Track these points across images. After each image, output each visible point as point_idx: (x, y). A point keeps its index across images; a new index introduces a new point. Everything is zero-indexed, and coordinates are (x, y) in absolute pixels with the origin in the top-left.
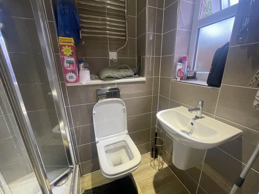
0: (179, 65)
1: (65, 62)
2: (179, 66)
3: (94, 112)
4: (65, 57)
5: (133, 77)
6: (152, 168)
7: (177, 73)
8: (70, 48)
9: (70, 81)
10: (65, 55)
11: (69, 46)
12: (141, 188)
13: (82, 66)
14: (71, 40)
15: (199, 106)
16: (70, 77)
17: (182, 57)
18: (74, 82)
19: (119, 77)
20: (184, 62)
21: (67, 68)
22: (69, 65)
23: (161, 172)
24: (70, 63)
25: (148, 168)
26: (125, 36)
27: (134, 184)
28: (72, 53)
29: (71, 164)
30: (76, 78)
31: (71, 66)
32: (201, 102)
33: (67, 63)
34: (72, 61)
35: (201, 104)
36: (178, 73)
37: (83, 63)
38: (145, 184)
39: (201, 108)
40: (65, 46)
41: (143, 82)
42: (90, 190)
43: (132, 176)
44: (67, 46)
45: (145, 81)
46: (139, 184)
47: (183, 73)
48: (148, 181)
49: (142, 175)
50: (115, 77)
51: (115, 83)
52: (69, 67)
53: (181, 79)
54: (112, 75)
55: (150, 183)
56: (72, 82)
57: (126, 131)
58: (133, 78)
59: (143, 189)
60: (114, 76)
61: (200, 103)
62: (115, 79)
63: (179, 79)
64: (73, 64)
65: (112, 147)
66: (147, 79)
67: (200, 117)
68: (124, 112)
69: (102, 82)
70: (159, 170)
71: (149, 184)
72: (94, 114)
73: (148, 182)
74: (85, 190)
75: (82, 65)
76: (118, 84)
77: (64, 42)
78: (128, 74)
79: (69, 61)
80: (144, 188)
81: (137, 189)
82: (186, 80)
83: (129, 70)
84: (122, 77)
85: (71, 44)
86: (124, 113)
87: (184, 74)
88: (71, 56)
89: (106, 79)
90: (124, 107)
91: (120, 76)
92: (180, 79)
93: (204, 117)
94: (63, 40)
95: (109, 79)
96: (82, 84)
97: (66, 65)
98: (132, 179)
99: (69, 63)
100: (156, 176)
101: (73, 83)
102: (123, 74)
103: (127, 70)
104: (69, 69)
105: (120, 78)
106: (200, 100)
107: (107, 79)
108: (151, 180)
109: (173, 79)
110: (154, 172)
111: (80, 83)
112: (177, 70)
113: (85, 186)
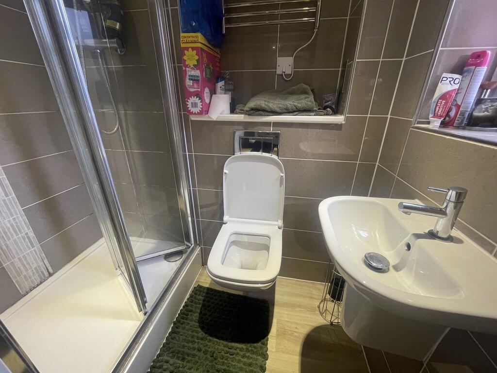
0: (449, 79)
1: (188, 77)
2: (448, 84)
3: (225, 171)
4: (187, 69)
5: (313, 112)
6: (318, 312)
7: (433, 106)
8: (195, 52)
9: (193, 112)
10: (188, 65)
11: (193, 49)
12: (277, 331)
13: (221, 87)
14: (197, 37)
15: (445, 204)
16: (194, 104)
17: (470, 54)
18: (198, 114)
19: (278, 110)
20: (469, 71)
21: (189, 89)
22: (193, 84)
23: (333, 330)
24: (194, 79)
25: (309, 308)
26: (313, 15)
27: (270, 318)
28: (198, 61)
29: (189, 240)
30: (202, 107)
31: (195, 86)
32: (454, 193)
33: (189, 79)
34: (197, 76)
35: (453, 199)
36: (437, 106)
37: (223, 82)
38: (289, 329)
39: (450, 210)
40: (187, 49)
41: (337, 127)
42: (204, 288)
43: (273, 304)
44: (190, 49)
45: (342, 124)
46: (277, 323)
47: (458, 107)
48: (296, 328)
49: (291, 313)
50: (270, 110)
51: (271, 123)
52: (192, 87)
53: (444, 124)
54: (263, 105)
55: (300, 333)
56: (195, 113)
57: (279, 221)
58: (312, 114)
59: (282, 334)
60: (268, 106)
61: (452, 194)
62: (269, 114)
63: (436, 124)
64: (198, 80)
65: (245, 239)
66: (347, 119)
67: (445, 236)
68: (281, 184)
69: (244, 117)
70: (332, 323)
71: (296, 334)
72: (225, 173)
73: (296, 330)
74: (199, 285)
75: (221, 84)
76: (277, 124)
77: (187, 42)
78: (299, 105)
79: (192, 76)
80: (284, 334)
81: (271, 328)
82: (464, 129)
83: (307, 96)
84: (286, 111)
85: (197, 44)
86: (281, 186)
87: (461, 109)
88: (196, 67)
89: (252, 112)
90: (283, 175)
91: (280, 107)
92: (439, 125)
93: (459, 241)
94: (185, 39)
95: (257, 113)
96: (211, 118)
97: (189, 83)
98: (271, 309)
99: (192, 80)
100: (318, 330)
101: (197, 116)
102: (289, 105)
103: (303, 96)
104: (192, 90)
105: (281, 111)
106: (454, 189)
107: (254, 112)
108: (305, 331)
109: (419, 123)
110: (320, 321)
111: (209, 117)
112: (437, 94)
113: (202, 281)
